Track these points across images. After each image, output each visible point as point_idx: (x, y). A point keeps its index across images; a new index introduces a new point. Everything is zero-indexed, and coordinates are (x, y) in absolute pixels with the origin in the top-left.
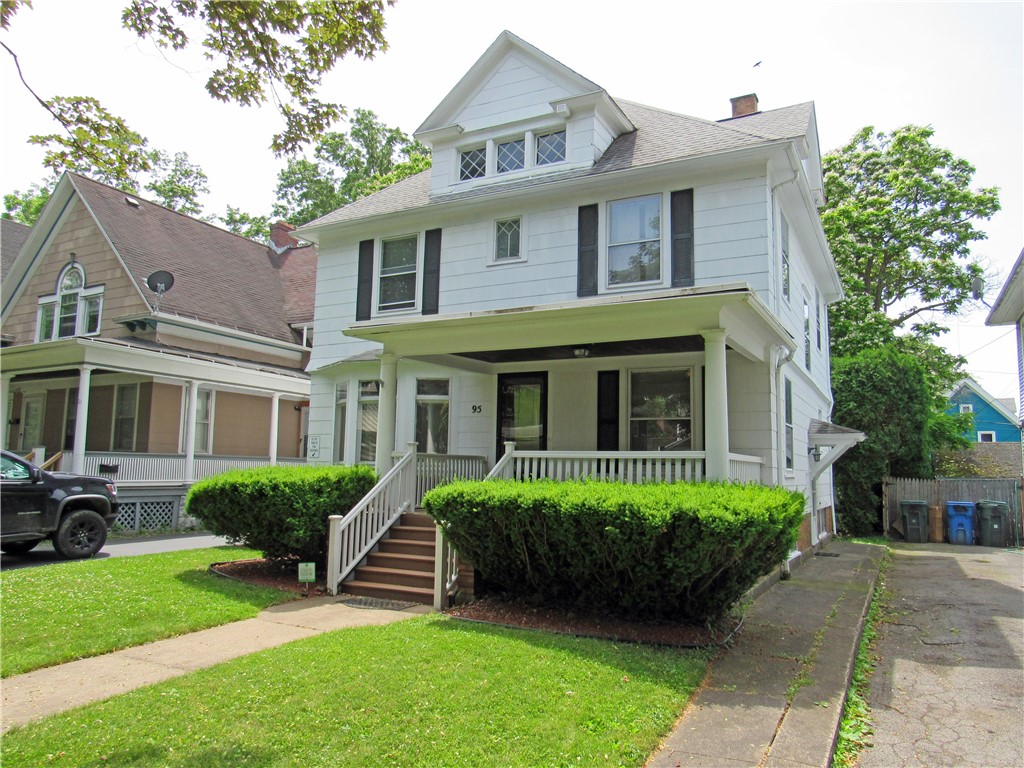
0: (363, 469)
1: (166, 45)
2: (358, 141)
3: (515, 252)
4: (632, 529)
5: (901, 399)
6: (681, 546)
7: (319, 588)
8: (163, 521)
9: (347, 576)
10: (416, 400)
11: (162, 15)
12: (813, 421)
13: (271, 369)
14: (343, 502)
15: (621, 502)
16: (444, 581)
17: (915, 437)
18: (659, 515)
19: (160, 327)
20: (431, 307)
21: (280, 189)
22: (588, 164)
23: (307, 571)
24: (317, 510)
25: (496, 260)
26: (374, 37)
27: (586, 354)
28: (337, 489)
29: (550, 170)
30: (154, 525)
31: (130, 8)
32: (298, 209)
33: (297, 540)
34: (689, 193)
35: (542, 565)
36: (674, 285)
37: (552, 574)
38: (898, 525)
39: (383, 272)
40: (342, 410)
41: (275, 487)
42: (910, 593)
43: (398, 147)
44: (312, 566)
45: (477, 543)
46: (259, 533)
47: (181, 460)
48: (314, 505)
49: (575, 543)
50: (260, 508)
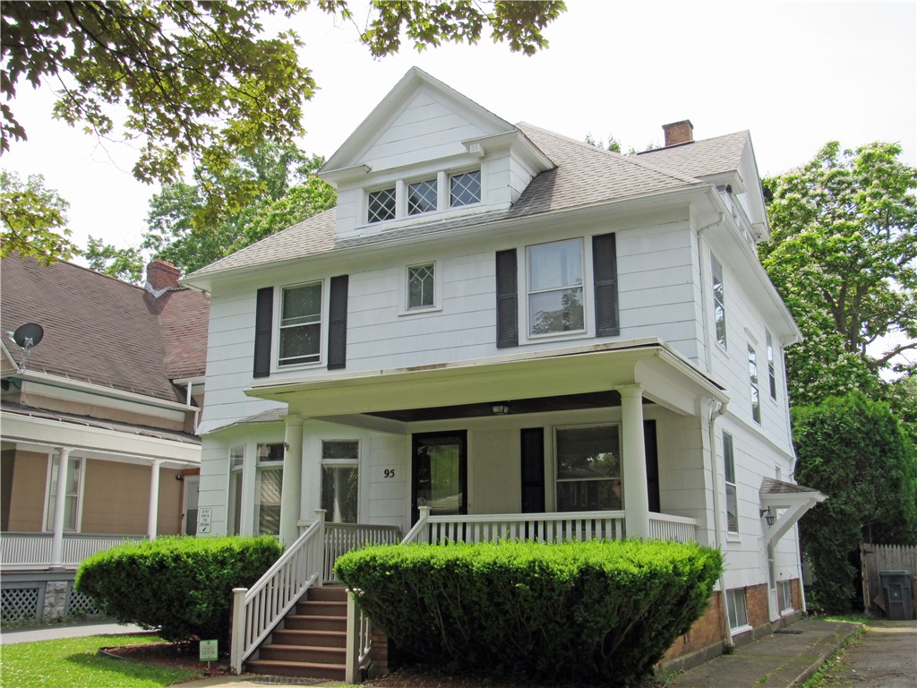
0: (267, 539)
1: (91, 131)
2: (246, 160)
3: (429, 301)
4: (542, 585)
5: (874, 454)
6: (590, 601)
7: (222, 667)
8: (26, 611)
9: (251, 655)
10: (322, 465)
11: (90, 104)
12: (766, 479)
13: (152, 432)
14: (247, 575)
15: (531, 559)
16: (356, 655)
17: (892, 496)
18: (567, 569)
19: (26, 387)
20: (337, 361)
21: (153, 218)
22: (505, 206)
23: (209, 649)
24: (221, 582)
25: (408, 309)
26: (292, 125)
27: (506, 410)
28: (241, 560)
29: (464, 212)
30: (15, 616)
31: (62, 100)
32: (174, 240)
33: (199, 616)
34: (612, 237)
35: (457, 629)
36: (599, 335)
37: (468, 639)
38: (878, 601)
39: (283, 323)
40: (237, 478)
41: (177, 558)
42: (863, 665)
43: (293, 166)
44: (214, 643)
45: (391, 608)
46: (158, 609)
47: (49, 540)
48: (217, 577)
49: (488, 603)
50: (160, 581)
